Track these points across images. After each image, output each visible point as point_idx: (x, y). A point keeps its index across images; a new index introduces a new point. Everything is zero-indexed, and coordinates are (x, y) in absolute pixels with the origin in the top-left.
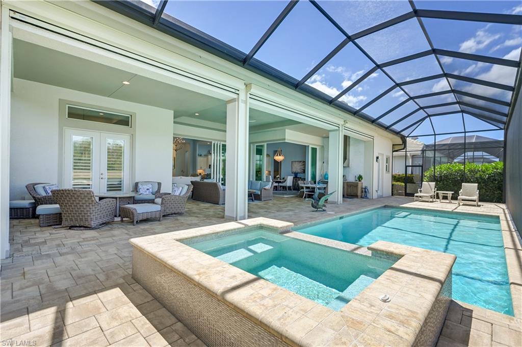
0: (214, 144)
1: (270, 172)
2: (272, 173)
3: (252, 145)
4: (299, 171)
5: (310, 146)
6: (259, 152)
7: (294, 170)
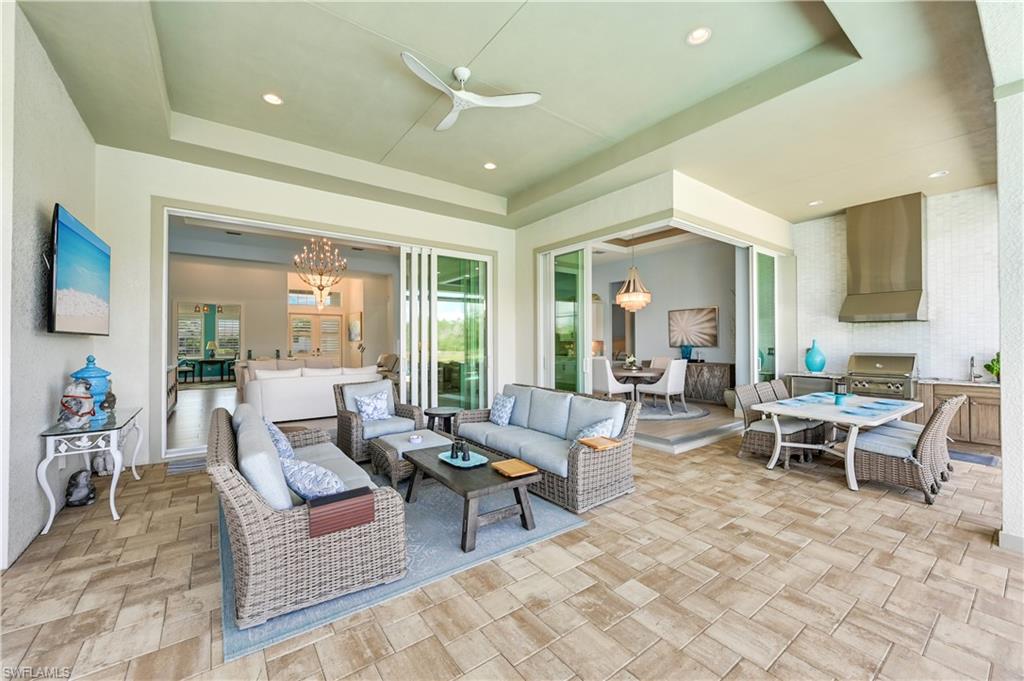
0: (409, 256)
1: (600, 343)
2: (608, 348)
3: (540, 257)
4: (695, 339)
5: (756, 250)
6: (566, 286)
7: (678, 338)
